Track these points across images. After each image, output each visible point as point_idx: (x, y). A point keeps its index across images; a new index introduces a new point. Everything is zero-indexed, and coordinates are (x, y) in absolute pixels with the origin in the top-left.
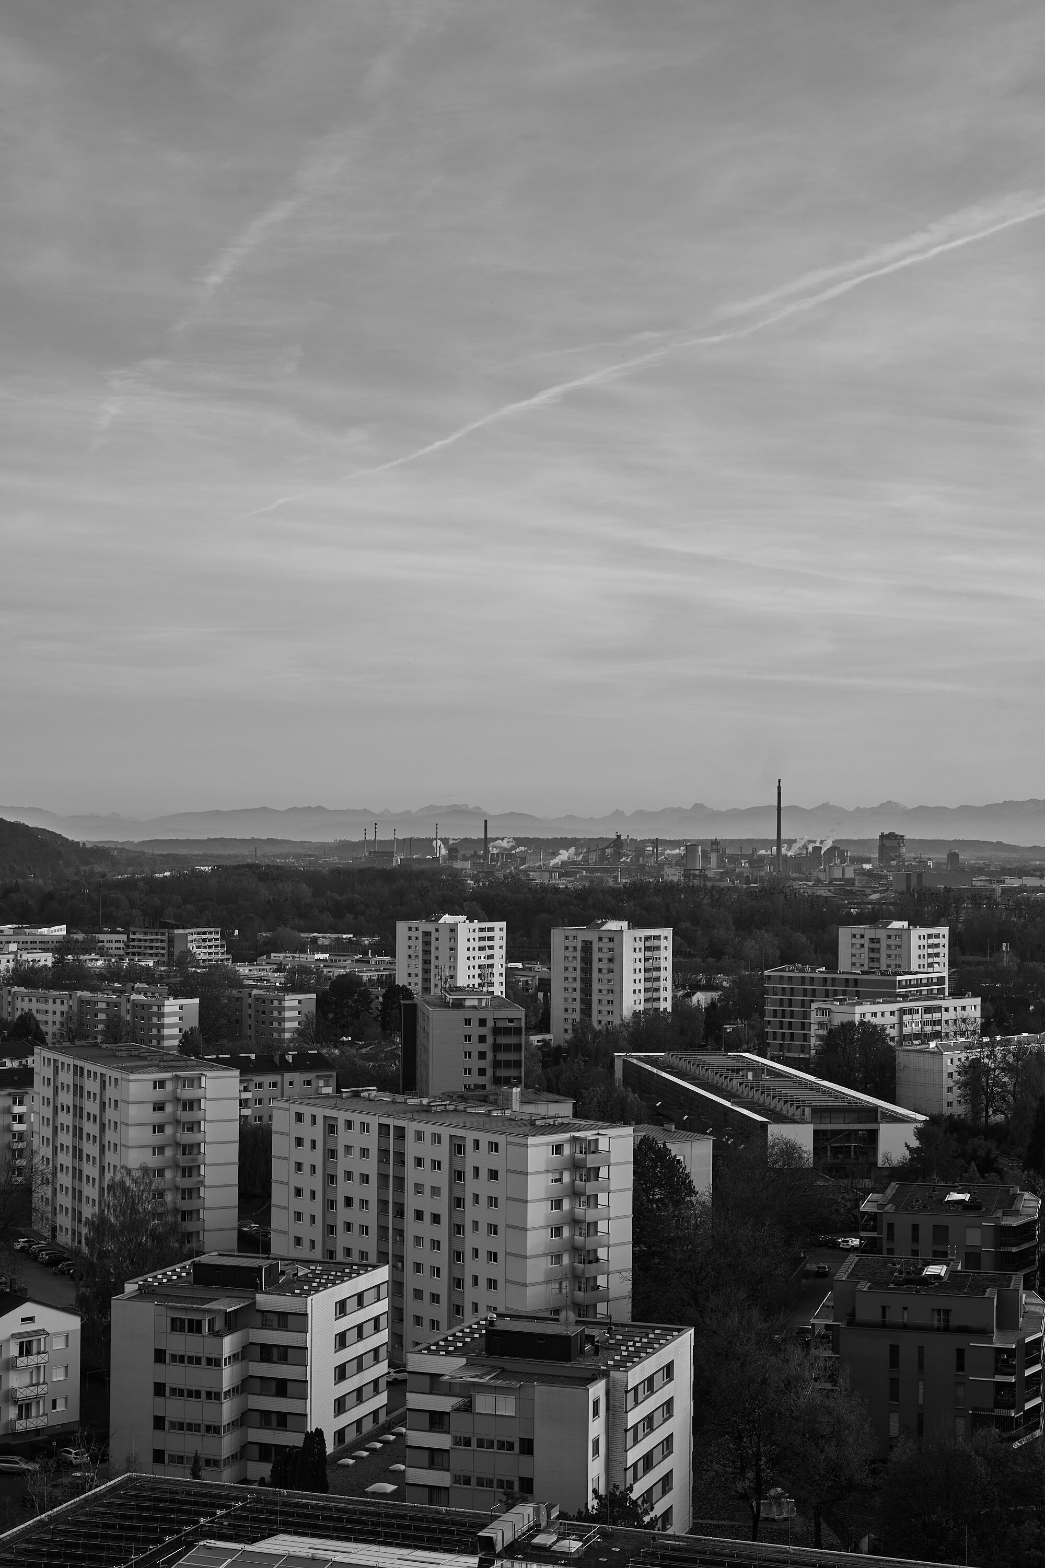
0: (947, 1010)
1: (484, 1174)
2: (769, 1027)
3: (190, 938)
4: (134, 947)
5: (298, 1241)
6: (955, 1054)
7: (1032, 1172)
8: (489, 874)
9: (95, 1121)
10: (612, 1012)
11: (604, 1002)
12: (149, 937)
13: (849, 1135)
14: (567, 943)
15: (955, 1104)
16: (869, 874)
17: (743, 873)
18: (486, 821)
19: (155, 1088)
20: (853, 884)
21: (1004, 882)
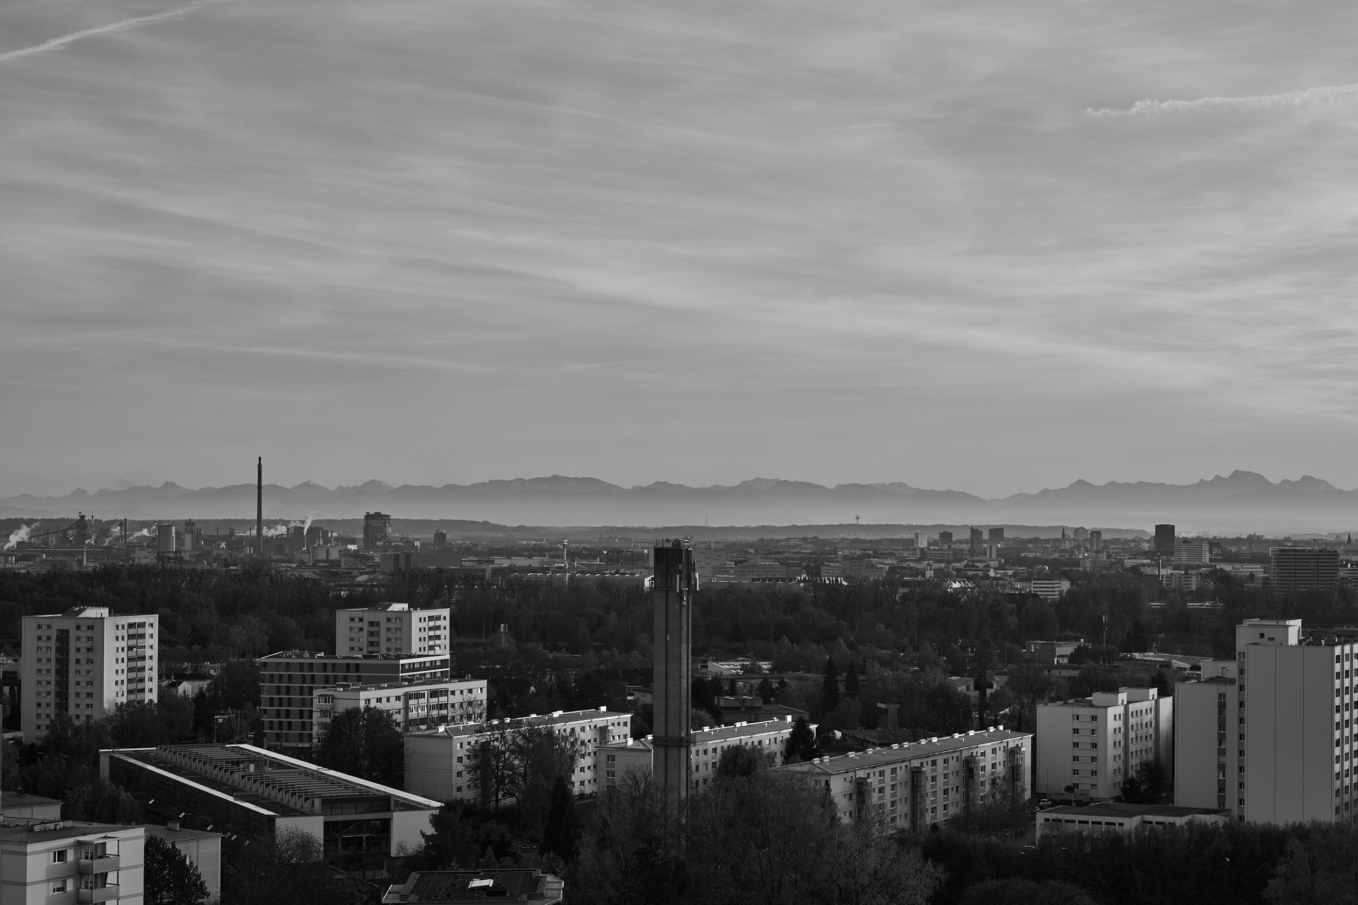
0: (453, 693)
2: (265, 716)
6: (465, 738)
10: (91, 705)
11: (83, 695)
13: (360, 825)
14: (40, 633)
15: (464, 788)
16: (355, 555)
17: (220, 555)
20: (339, 566)
21: (493, 562)
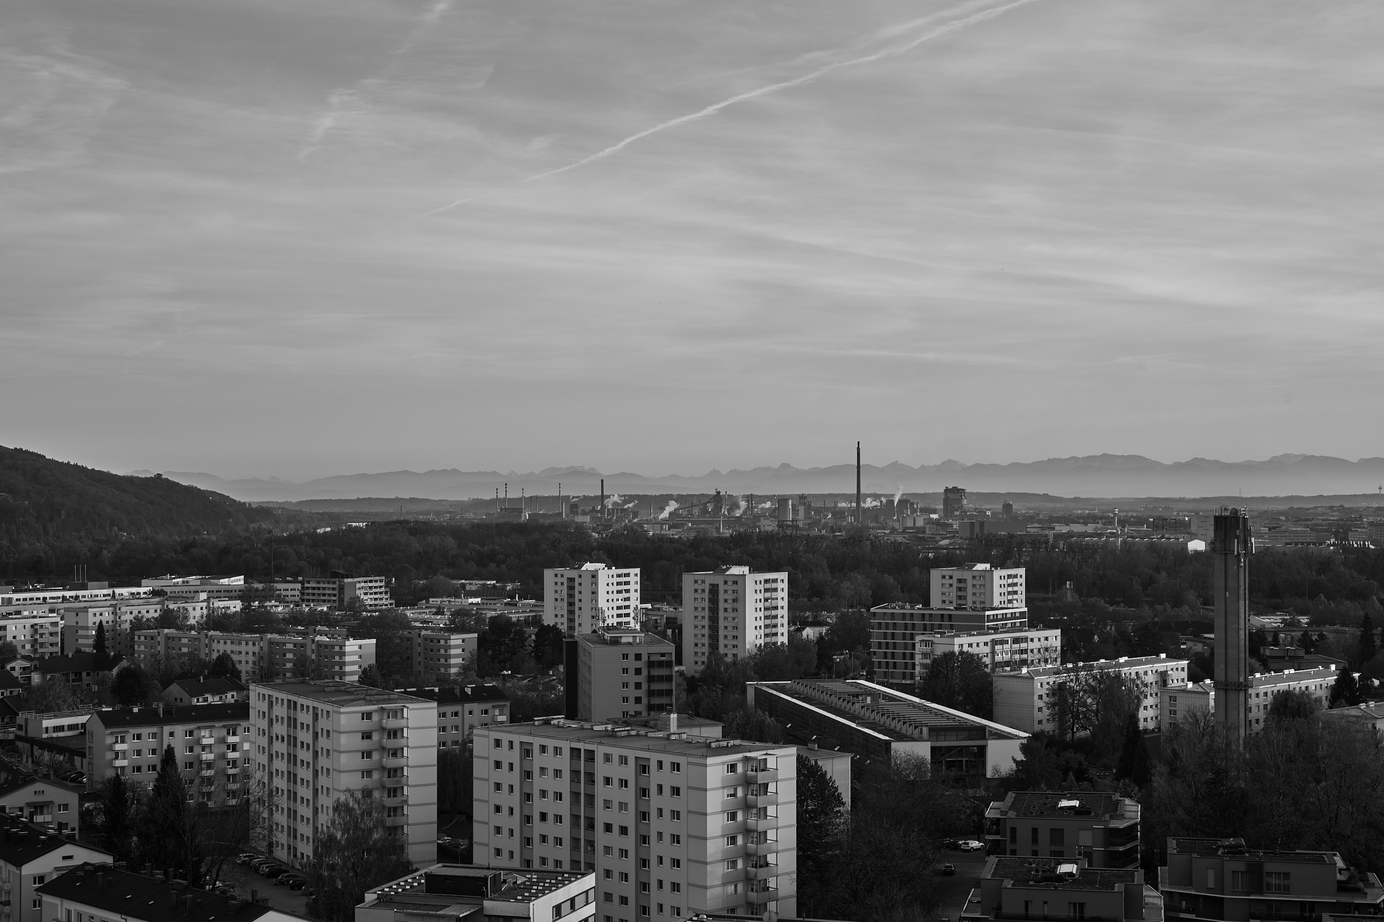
0: (1032, 640)
1: (667, 790)
2: (875, 657)
3: (358, 586)
4: (308, 594)
5: (498, 852)
6: (1044, 678)
7: (1127, 781)
8: (607, 527)
9: (308, 748)
10: (737, 646)
11: (730, 638)
12: (322, 585)
13: (961, 750)
14: (696, 586)
15: (1045, 722)
16: (937, 523)
17: (827, 523)
18: (602, 481)
19: (363, 719)
20: (924, 532)
21: (1054, 529)
